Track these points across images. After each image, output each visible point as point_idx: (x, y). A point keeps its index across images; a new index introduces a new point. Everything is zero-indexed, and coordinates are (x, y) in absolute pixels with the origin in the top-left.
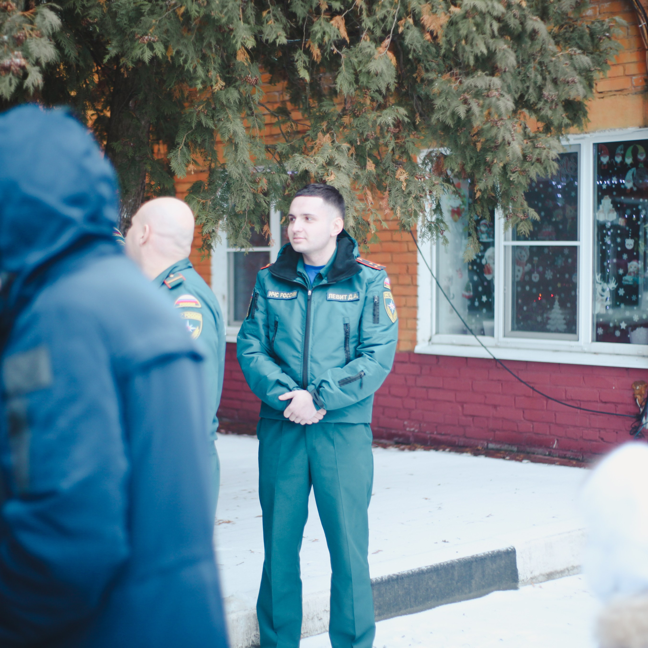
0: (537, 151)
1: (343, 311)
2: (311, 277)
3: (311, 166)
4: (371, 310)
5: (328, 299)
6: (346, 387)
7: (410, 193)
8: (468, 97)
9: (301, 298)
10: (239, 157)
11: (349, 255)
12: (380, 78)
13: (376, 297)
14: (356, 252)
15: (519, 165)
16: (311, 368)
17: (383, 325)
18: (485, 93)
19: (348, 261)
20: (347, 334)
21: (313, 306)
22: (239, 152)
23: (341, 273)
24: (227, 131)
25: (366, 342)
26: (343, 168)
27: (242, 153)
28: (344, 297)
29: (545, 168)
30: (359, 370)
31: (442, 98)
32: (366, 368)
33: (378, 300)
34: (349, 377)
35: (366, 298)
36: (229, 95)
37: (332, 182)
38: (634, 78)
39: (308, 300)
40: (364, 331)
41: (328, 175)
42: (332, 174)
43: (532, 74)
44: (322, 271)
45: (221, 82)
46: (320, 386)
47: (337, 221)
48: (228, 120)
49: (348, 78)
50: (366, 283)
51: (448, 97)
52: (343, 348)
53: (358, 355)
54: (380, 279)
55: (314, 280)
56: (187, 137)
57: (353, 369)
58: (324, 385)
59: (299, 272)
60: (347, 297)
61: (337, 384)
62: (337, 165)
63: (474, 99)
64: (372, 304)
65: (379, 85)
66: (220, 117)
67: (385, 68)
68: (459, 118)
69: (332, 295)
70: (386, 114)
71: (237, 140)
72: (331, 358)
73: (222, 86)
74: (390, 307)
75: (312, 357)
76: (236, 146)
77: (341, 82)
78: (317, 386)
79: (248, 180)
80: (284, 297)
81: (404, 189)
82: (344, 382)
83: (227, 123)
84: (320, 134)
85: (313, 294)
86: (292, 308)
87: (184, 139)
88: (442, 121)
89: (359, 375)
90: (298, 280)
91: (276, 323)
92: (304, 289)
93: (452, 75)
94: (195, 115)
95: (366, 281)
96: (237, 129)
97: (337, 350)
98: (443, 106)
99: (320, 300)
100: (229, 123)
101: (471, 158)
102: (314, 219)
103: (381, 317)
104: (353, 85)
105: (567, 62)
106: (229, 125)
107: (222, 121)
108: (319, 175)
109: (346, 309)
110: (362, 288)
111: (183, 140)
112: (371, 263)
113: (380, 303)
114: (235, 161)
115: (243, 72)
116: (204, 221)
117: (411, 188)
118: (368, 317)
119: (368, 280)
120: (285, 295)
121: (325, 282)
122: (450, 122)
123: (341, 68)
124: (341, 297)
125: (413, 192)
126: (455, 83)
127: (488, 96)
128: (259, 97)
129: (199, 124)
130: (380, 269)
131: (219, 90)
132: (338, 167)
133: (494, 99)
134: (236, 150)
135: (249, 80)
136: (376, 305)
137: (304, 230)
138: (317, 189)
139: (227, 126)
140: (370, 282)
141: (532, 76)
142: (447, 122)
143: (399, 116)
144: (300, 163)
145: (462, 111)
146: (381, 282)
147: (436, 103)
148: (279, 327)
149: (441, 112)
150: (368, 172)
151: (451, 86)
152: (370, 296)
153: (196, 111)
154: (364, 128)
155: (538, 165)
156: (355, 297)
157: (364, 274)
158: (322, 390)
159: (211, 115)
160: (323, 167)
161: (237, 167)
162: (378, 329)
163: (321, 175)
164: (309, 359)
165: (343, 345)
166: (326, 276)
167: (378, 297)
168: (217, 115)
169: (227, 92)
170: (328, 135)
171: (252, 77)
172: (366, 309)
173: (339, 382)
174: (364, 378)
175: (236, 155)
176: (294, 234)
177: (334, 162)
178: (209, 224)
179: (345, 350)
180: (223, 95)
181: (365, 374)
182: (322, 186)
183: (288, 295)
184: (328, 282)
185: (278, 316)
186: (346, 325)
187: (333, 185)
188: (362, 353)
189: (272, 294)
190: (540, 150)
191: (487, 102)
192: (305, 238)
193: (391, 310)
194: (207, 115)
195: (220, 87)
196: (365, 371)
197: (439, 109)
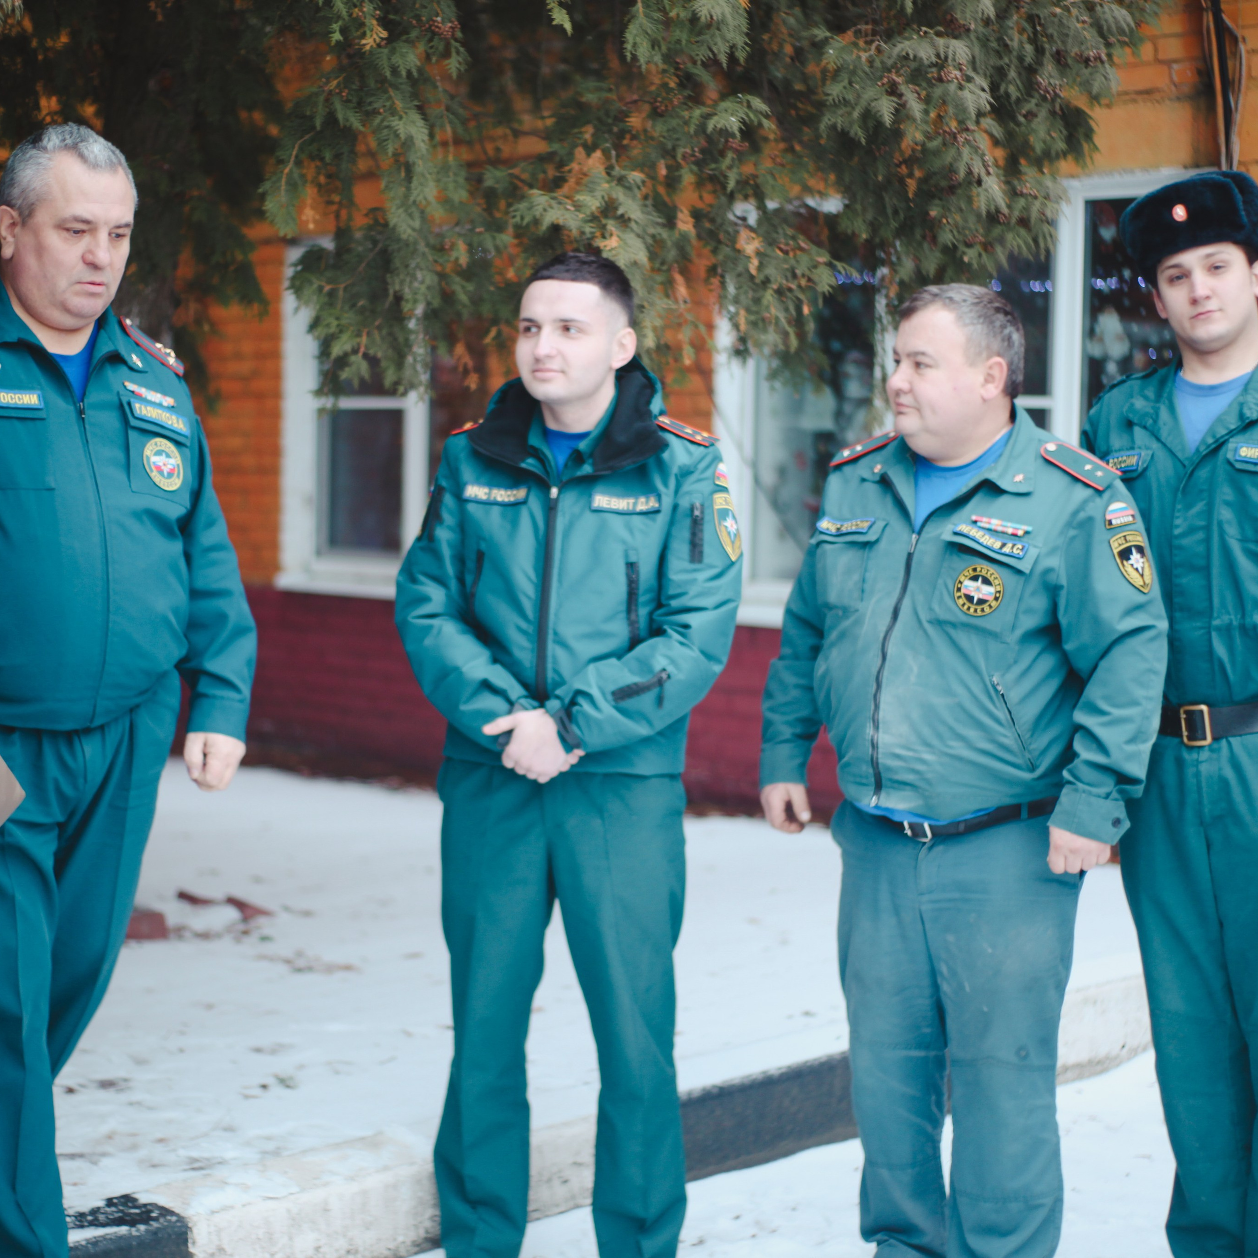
0: (1022, 202)
1: (624, 534)
2: (558, 457)
3: (568, 215)
4: (686, 534)
5: (593, 508)
6: (630, 704)
7: (766, 282)
8: (899, 80)
9: (535, 505)
10: (415, 193)
11: (643, 412)
12: (717, 32)
13: (698, 504)
14: (657, 404)
15: (981, 231)
16: (554, 657)
17: (711, 567)
18: (933, 72)
19: (638, 425)
20: (633, 585)
21: (561, 523)
22: (415, 183)
23: (622, 451)
24: (392, 136)
25: (675, 603)
26: (636, 222)
27: (421, 184)
28: (628, 504)
29: (1035, 241)
30: (657, 668)
31: (842, 81)
32: (673, 661)
33: (702, 512)
34: (636, 684)
35: (675, 507)
36: (396, 60)
37: (614, 252)
38: (1175, 66)
39: (550, 508)
40: (670, 580)
41: (604, 237)
42: (611, 235)
43: (1015, 40)
44: (583, 445)
45: (380, 29)
46: (573, 703)
47: (624, 336)
48: (393, 112)
49: (649, 31)
50: (676, 475)
51: (853, 79)
52: (623, 615)
53: (657, 631)
54: (708, 467)
55: (566, 466)
56: (301, 149)
57: (645, 665)
58: (581, 700)
59: (532, 447)
60: (635, 504)
61: (610, 697)
62: (622, 216)
63: (911, 86)
64: (687, 522)
65: (715, 49)
66: (376, 105)
67: (727, 10)
68: (879, 124)
69: (601, 500)
70: (726, 111)
71: (412, 158)
72: (598, 635)
73: (382, 39)
74: (726, 527)
75: (556, 633)
76: (409, 169)
77: (634, 39)
78: (567, 700)
79: (428, 245)
80: (499, 499)
81: (753, 271)
82: (623, 694)
83: (392, 118)
84: (580, 152)
85: (562, 496)
86: (514, 523)
87: (294, 153)
88: (843, 130)
89: (655, 679)
90: (530, 464)
91: (480, 556)
92: (541, 483)
93: (858, 33)
94: (322, 98)
95: (675, 470)
96: (413, 131)
97: (610, 619)
98: (844, 99)
99: (576, 509)
100: (397, 117)
101: (896, 212)
102: (580, 331)
103: (707, 550)
104: (660, 47)
105: (1086, 18)
106: (395, 123)
107: (380, 114)
108: (584, 237)
109: (631, 531)
110: (666, 484)
111: (291, 155)
112: (689, 430)
113: (707, 518)
114: (406, 203)
115: (424, 10)
116: (333, 329)
117: (771, 271)
118: (680, 549)
119: (680, 468)
120: (502, 495)
121: (587, 469)
122: (859, 133)
123: (634, 9)
124: (622, 504)
125: (772, 279)
126: (865, 51)
127: (940, 80)
128: (458, 66)
129: (331, 119)
130: (707, 444)
131: (375, 46)
132: (624, 221)
133: (952, 87)
134: (409, 178)
135: (437, 27)
136: (696, 524)
137: (560, 353)
138: (586, 267)
139: (394, 124)
140: (686, 473)
141: (1015, 44)
142: (852, 134)
143: (752, 115)
144: (545, 210)
145: (885, 108)
146: (708, 473)
147: (829, 92)
148: (487, 566)
149: (840, 112)
150: (680, 234)
151: (859, 57)
152: (684, 503)
153: (323, 91)
154: (678, 139)
155: (1023, 232)
156: (653, 504)
157: (672, 456)
158: (578, 712)
159: (355, 100)
160: (593, 219)
161: (411, 216)
162: (702, 576)
163: (589, 236)
164: (550, 637)
165: (623, 607)
166: (591, 455)
167: (702, 506)
168: (369, 100)
169: (393, 51)
170: (598, 154)
171: (443, 22)
172: (674, 532)
173: (614, 693)
174: (668, 687)
175: (409, 189)
176: (537, 360)
177: (616, 209)
178: (345, 337)
179: (629, 618)
180: (385, 57)
181: (669, 677)
182: (593, 258)
183: (509, 496)
184: (595, 471)
185: (484, 539)
186: (631, 567)
187: (612, 259)
188: (666, 627)
189: (475, 491)
190: (1027, 199)
191: (938, 91)
192: (563, 372)
193: (729, 533)
194: (349, 101)
195: (378, 40)
196: (671, 669)
197: (836, 105)
